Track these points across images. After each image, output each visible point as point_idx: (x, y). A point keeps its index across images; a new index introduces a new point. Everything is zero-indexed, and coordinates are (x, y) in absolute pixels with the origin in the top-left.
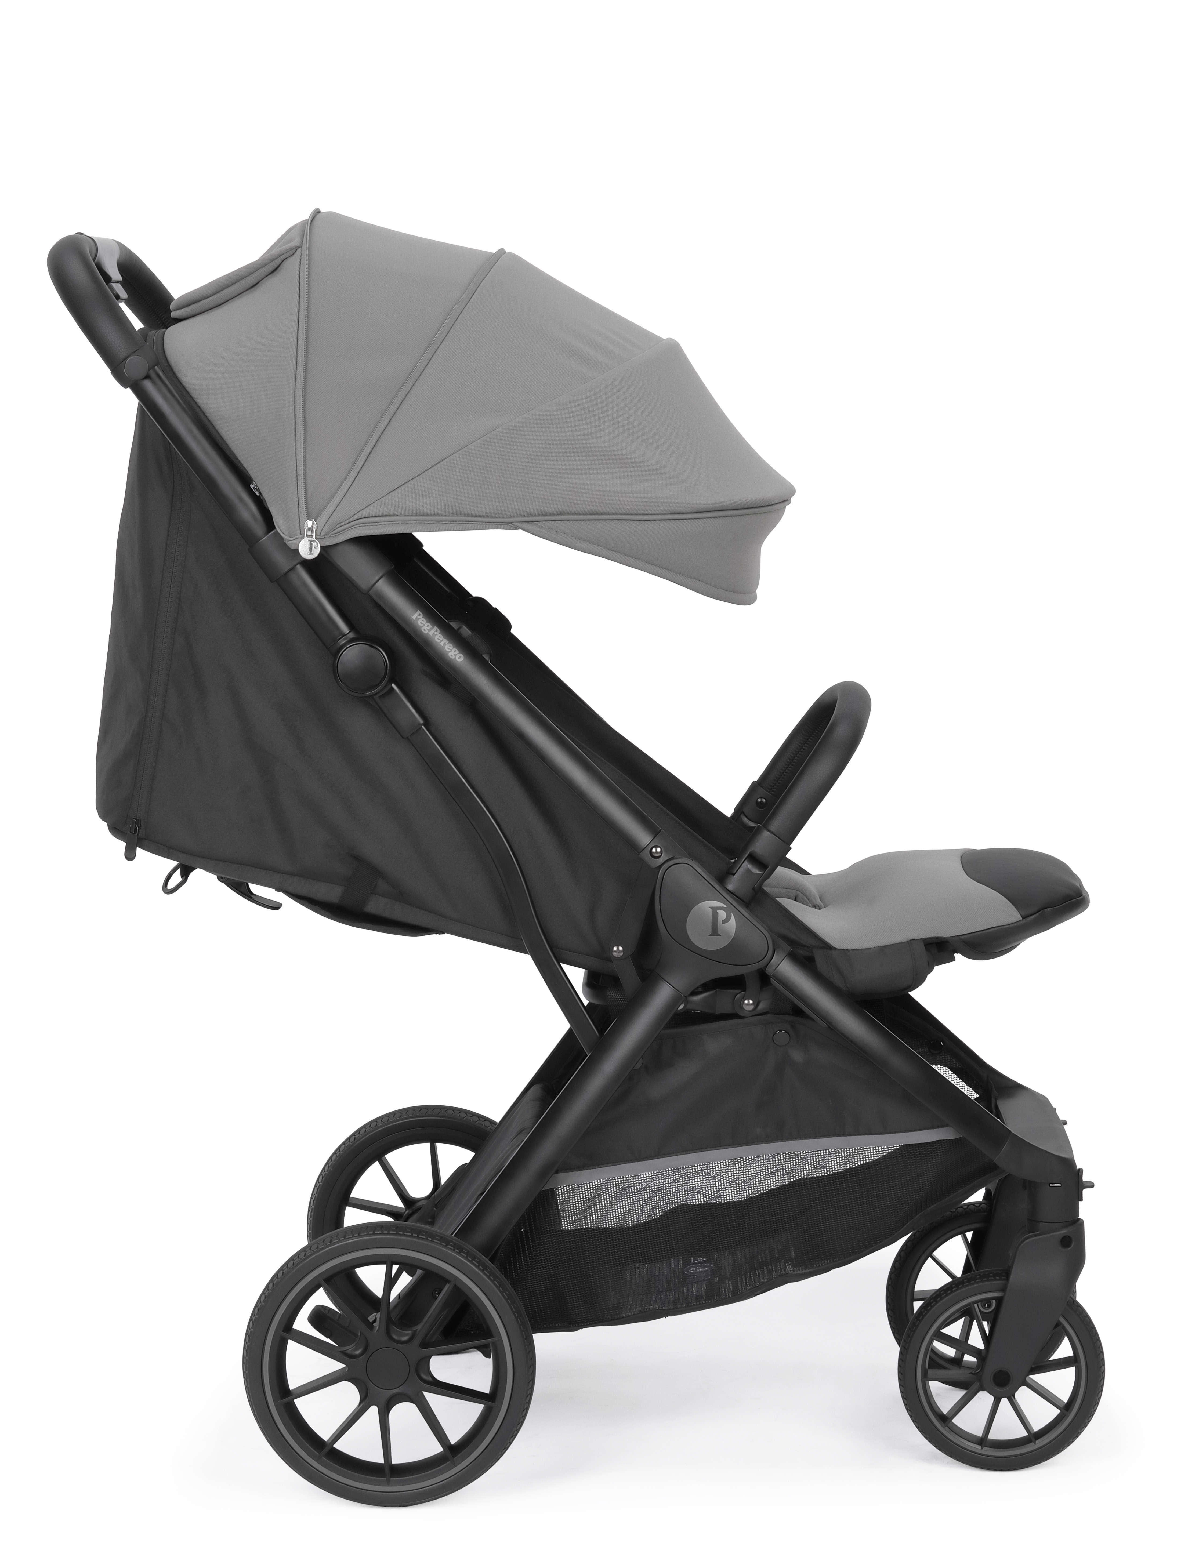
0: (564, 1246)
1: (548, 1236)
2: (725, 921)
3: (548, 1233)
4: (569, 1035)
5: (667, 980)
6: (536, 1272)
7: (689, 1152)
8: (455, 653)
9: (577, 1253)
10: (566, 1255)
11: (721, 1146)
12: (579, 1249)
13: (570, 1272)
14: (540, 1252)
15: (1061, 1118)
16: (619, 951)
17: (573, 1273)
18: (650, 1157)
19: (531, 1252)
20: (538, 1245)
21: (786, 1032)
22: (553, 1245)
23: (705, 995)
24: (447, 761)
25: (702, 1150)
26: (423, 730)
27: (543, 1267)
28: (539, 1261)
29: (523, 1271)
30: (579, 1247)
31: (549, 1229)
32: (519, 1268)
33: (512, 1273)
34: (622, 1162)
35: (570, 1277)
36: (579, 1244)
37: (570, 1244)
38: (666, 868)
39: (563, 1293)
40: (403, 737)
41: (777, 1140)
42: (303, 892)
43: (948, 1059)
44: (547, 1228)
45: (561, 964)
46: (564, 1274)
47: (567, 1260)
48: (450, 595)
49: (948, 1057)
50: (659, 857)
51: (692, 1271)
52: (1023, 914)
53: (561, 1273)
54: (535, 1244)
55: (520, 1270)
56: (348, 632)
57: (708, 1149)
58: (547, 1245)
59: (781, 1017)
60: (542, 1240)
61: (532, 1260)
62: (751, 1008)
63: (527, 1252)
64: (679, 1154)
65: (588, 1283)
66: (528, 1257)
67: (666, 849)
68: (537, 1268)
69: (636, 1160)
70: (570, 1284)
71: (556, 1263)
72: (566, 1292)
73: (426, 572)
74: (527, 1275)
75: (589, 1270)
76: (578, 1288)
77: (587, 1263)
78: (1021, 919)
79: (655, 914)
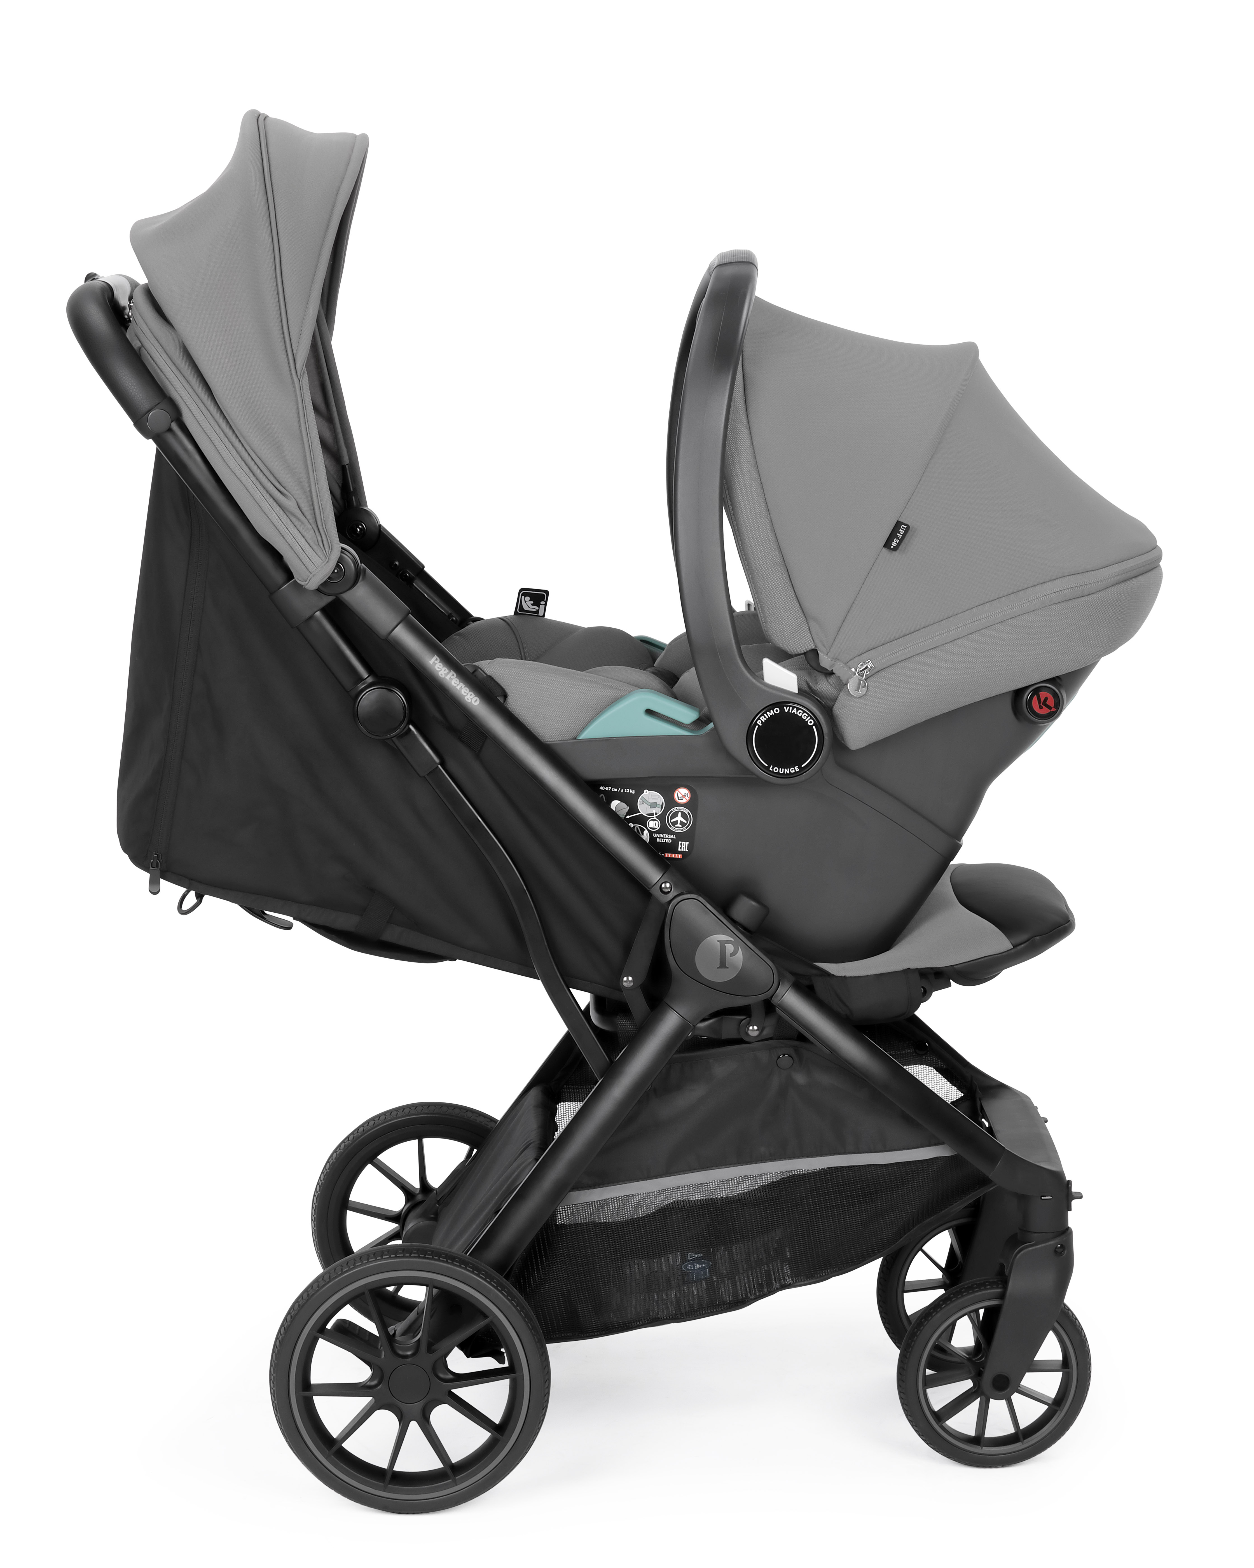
0: (576, 1260)
1: (560, 1251)
2: (733, 954)
3: (560, 1249)
4: (567, 1039)
5: (674, 1009)
6: (549, 1286)
7: (696, 1171)
8: (472, 697)
9: (588, 1267)
10: (578, 1270)
11: (726, 1165)
12: (591, 1264)
13: (581, 1285)
14: (553, 1267)
15: (1042, 1115)
16: (629, 981)
17: (584, 1287)
18: (659, 1176)
19: (544, 1267)
20: (551, 1260)
21: (789, 1055)
22: (565, 1261)
23: (711, 1021)
24: (463, 800)
25: (708, 1169)
26: (440, 769)
27: (556, 1281)
28: (552, 1276)
29: (536, 1285)
30: (590, 1262)
31: (561, 1245)
32: (532, 1282)
33: (526, 1287)
34: (631, 1180)
35: (582, 1290)
36: (590, 1259)
37: (582, 1259)
38: (676, 904)
39: (575, 1305)
40: (420, 776)
41: (780, 1159)
42: (320, 922)
43: (933, 1060)
44: (560, 1244)
45: (571, 989)
46: (576, 1287)
47: (579, 1274)
48: (450, 616)
49: (933, 1058)
50: (668, 892)
51: (690, 1268)
52: (1013, 943)
53: (573, 1287)
54: (548, 1259)
55: (534, 1284)
56: (367, 676)
57: (714, 1168)
58: (559, 1260)
59: (785, 1041)
60: (555, 1255)
61: (545, 1274)
62: (756, 1034)
63: (540, 1267)
64: (686, 1172)
65: (599, 1296)
66: (541, 1272)
67: (675, 885)
68: (550, 1282)
69: (645, 1178)
70: (581, 1297)
71: (568, 1276)
72: (577, 1304)
73: (427, 594)
74: (540, 1288)
75: (600, 1283)
76: (589, 1300)
77: (598, 1276)
78: (1012, 947)
79: (665, 946)
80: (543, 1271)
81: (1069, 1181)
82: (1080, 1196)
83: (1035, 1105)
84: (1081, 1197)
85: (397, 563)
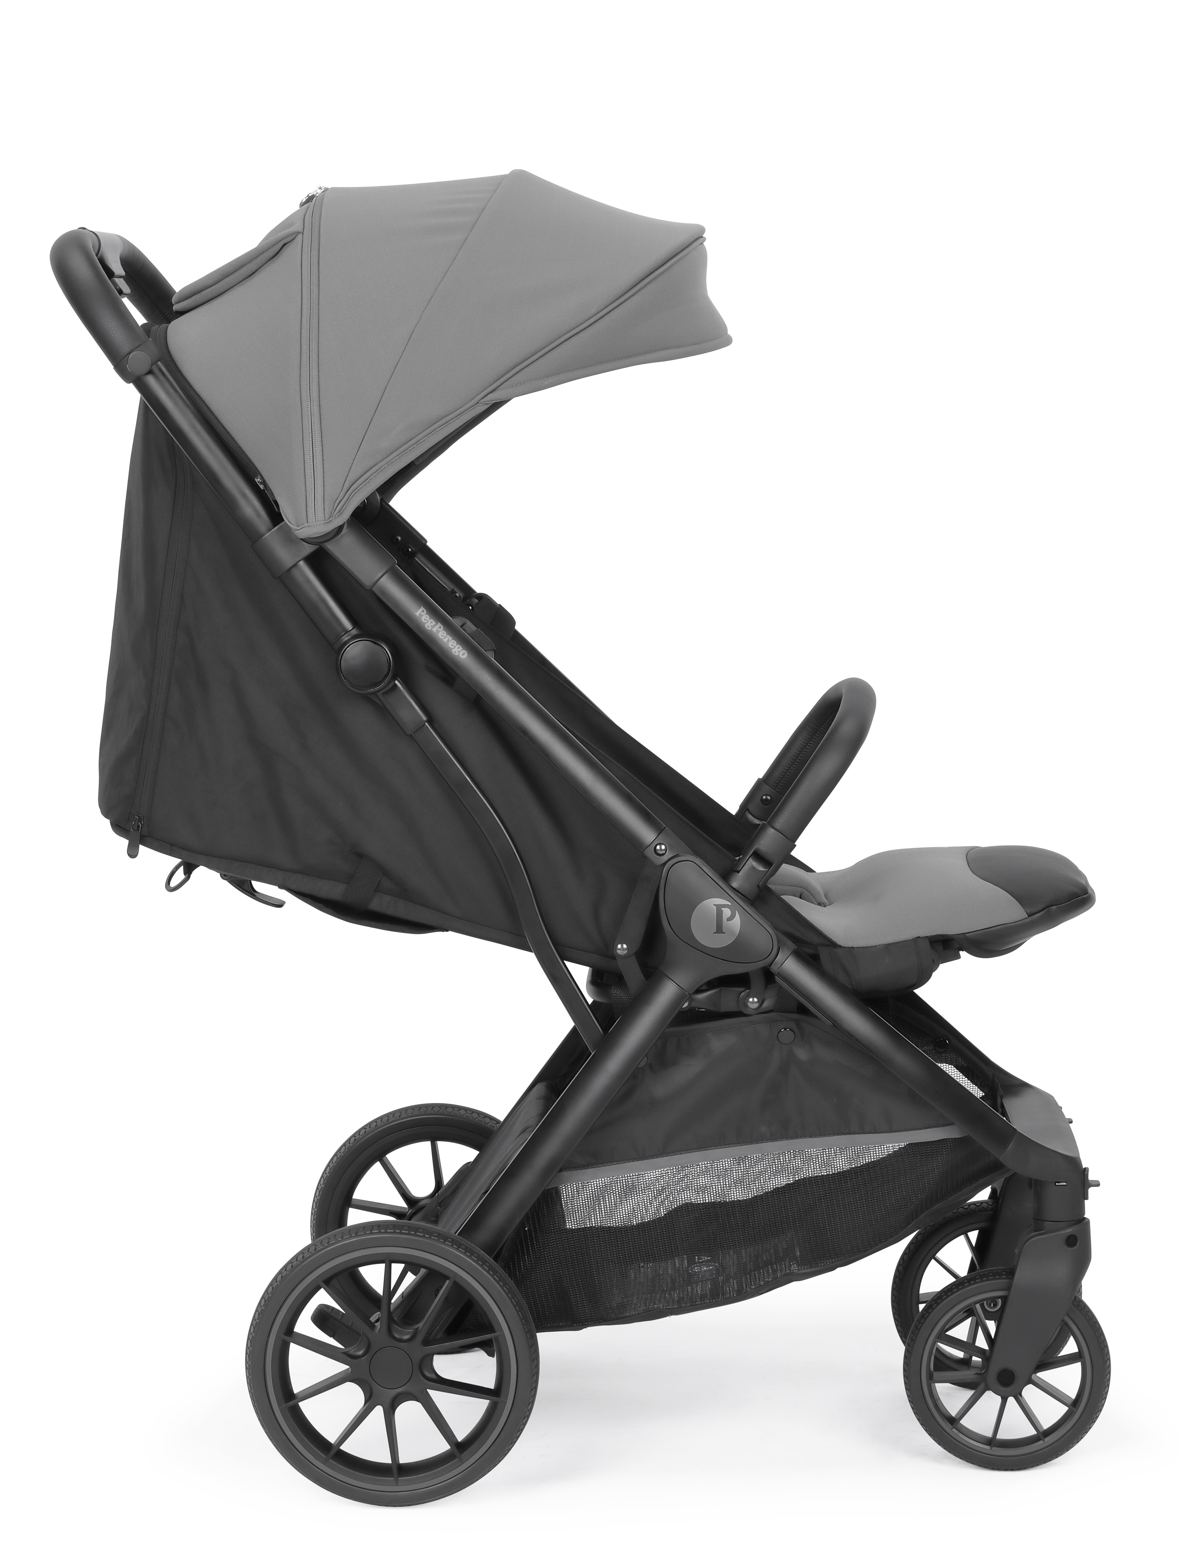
0: (569, 1244)
1: (552, 1234)
2: (730, 919)
3: (552, 1232)
4: (573, 1033)
5: (672, 978)
6: (541, 1274)
7: (694, 1151)
9: (581, 1251)
10: (571, 1253)
11: (726, 1145)
12: (584, 1248)
13: (574, 1270)
14: (544, 1254)
15: (1068, 1116)
16: (624, 949)
17: (577, 1271)
19: (535, 1250)
20: (542, 1243)
21: (791, 1030)
22: (557, 1244)
23: (710, 993)
24: (451, 758)
25: (707, 1149)
26: (427, 727)
27: (547, 1264)
28: (543, 1258)
29: (527, 1269)
30: (583, 1245)
31: (554, 1227)
32: (522, 1265)
33: (516, 1271)
34: (626, 1160)
35: (575, 1279)
36: (583, 1242)
37: (574, 1243)
38: (671, 866)
39: (567, 1291)
40: (406, 734)
41: (781, 1139)
42: (306, 889)
43: (954, 1057)
44: (551, 1227)
45: (565, 961)
46: (568, 1272)
47: (571, 1259)
48: (453, 592)
49: (953, 1055)
50: (663, 854)
51: (696, 1271)
52: (1028, 911)
53: (565, 1272)
54: (539, 1243)
55: (524, 1269)
56: (351, 628)
57: (712, 1148)
58: (551, 1243)
59: (786, 1014)
60: (546, 1238)
61: (536, 1258)
62: (756, 1006)
63: (531, 1250)
64: (684, 1152)
65: (592, 1282)
66: (532, 1256)
67: (670, 847)
68: (541, 1267)
69: (640, 1158)
70: (573, 1283)
71: (560, 1261)
72: (570, 1291)
73: (430, 569)
74: (531, 1273)
75: (593, 1269)
76: (582, 1287)
77: (592, 1262)
78: (1027, 916)
79: (659, 911)
80: (533, 1255)
81: (1085, 1168)
82: (1098, 1183)
83: (1060, 1105)
84: (1098, 1185)
85: (399, 538)
